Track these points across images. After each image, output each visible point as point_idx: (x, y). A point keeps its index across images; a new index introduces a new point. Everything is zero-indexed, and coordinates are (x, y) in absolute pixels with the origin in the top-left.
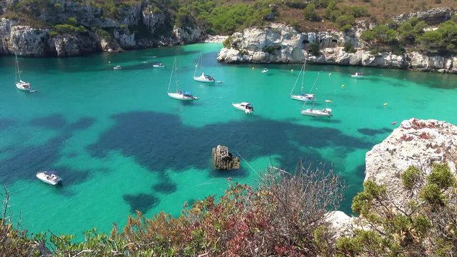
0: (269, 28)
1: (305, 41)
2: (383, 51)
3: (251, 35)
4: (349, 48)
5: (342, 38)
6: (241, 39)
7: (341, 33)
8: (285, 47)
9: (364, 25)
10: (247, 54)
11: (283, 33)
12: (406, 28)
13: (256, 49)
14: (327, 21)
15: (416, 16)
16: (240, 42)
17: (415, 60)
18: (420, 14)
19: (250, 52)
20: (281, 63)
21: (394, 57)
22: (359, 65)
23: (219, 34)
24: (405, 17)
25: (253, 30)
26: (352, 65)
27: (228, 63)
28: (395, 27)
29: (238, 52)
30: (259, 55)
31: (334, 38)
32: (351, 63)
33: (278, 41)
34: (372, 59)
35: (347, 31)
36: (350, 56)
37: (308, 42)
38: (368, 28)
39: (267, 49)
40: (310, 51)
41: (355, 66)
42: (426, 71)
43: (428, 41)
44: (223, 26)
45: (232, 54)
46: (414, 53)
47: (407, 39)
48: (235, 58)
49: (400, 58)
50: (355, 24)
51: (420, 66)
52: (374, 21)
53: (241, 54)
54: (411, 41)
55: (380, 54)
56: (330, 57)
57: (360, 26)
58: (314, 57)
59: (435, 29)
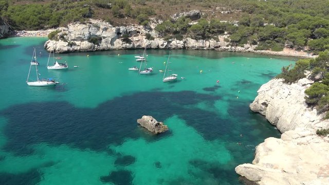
0: (91, 23)
1: (118, 33)
2: (171, 38)
3: (76, 30)
4: (149, 37)
5: (143, 30)
6: (67, 32)
7: (142, 26)
8: (104, 38)
9: (155, 21)
10: (75, 44)
11: (102, 27)
12: (181, 23)
13: (82, 40)
14: (129, 18)
15: (183, 15)
16: (66, 35)
17: (190, 43)
18: (185, 14)
19: (78, 43)
20: (103, 50)
21: (178, 41)
22: (158, 48)
23: (24, 29)
24: (177, 16)
25: (77, 25)
26: (153, 49)
27: (60, 53)
28: (173, 22)
29: (67, 43)
30: (86, 45)
31: (138, 30)
32: (152, 47)
33: (98, 34)
34: (166, 44)
35: (145, 25)
36: (151, 42)
37: (121, 34)
38: (158, 22)
39: (92, 40)
40: (124, 40)
41: (156, 49)
42: (197, 49)
43: (194, 31)
44: (28, 22)
45: (61, 45)
46: (188, 38)
47: (182, 29)
48: (66, 49)
49: (182, 42)
50: (149, 20)
51: (193, 47)
52: (161, 18)
53: (71, 45)
54: (185, 30)
55: (170, 40)
56: (138, 44)
57: (153, 22)
58: (128, 45)
59: (195, 23)
